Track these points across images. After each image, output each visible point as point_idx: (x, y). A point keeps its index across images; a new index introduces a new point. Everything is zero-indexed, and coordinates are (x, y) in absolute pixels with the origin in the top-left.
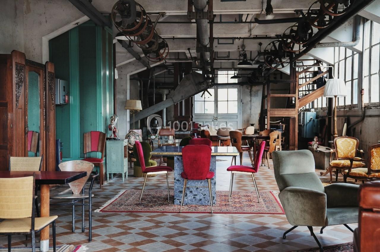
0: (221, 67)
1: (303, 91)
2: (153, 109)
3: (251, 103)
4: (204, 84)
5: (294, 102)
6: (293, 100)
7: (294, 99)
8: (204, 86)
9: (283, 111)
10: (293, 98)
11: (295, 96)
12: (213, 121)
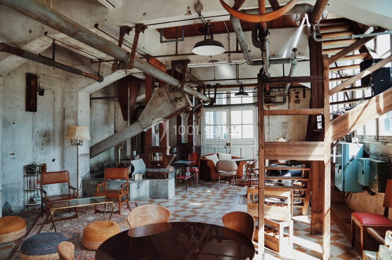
0: (215, 79)
1: (338, 103)
2: (117, 138)
3: (269, 126)
4: (181, 101)
5: (319, 127)
6: (318, 121)
7: (321, 120)
8: (181, 103)
9: (295, 148)
10: (318, 117)
11: (322, 113)
12: (225, 147)
